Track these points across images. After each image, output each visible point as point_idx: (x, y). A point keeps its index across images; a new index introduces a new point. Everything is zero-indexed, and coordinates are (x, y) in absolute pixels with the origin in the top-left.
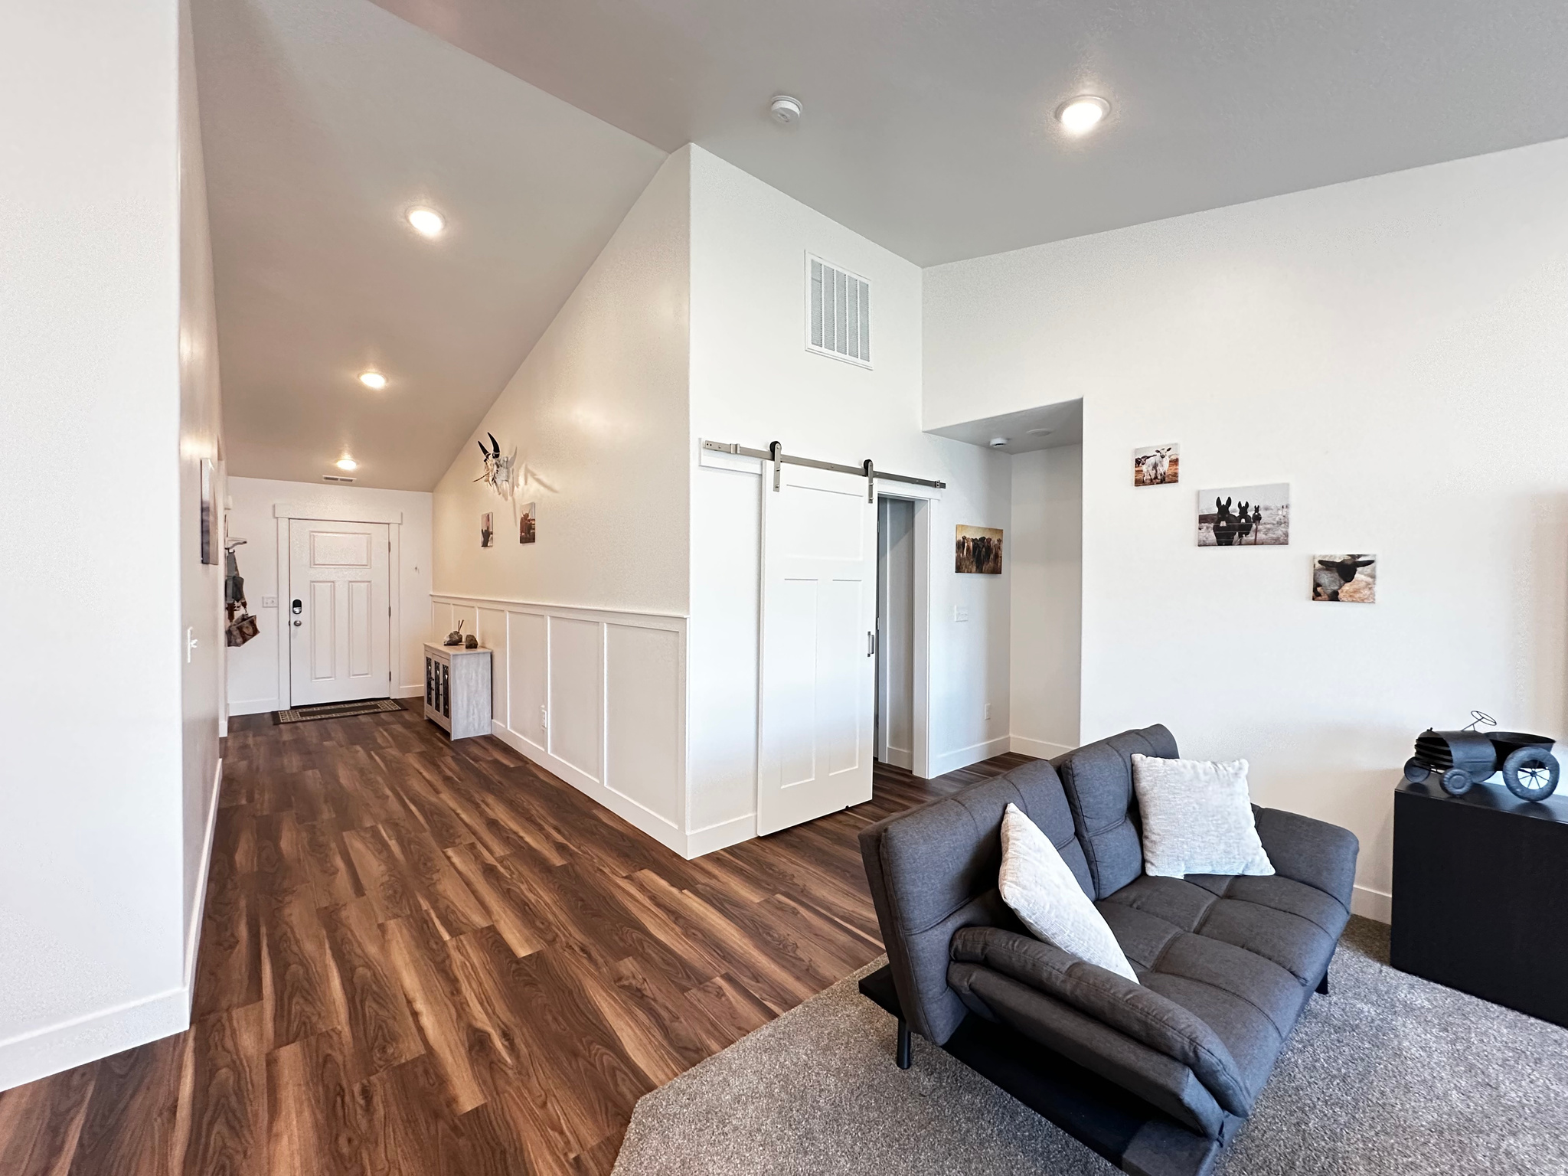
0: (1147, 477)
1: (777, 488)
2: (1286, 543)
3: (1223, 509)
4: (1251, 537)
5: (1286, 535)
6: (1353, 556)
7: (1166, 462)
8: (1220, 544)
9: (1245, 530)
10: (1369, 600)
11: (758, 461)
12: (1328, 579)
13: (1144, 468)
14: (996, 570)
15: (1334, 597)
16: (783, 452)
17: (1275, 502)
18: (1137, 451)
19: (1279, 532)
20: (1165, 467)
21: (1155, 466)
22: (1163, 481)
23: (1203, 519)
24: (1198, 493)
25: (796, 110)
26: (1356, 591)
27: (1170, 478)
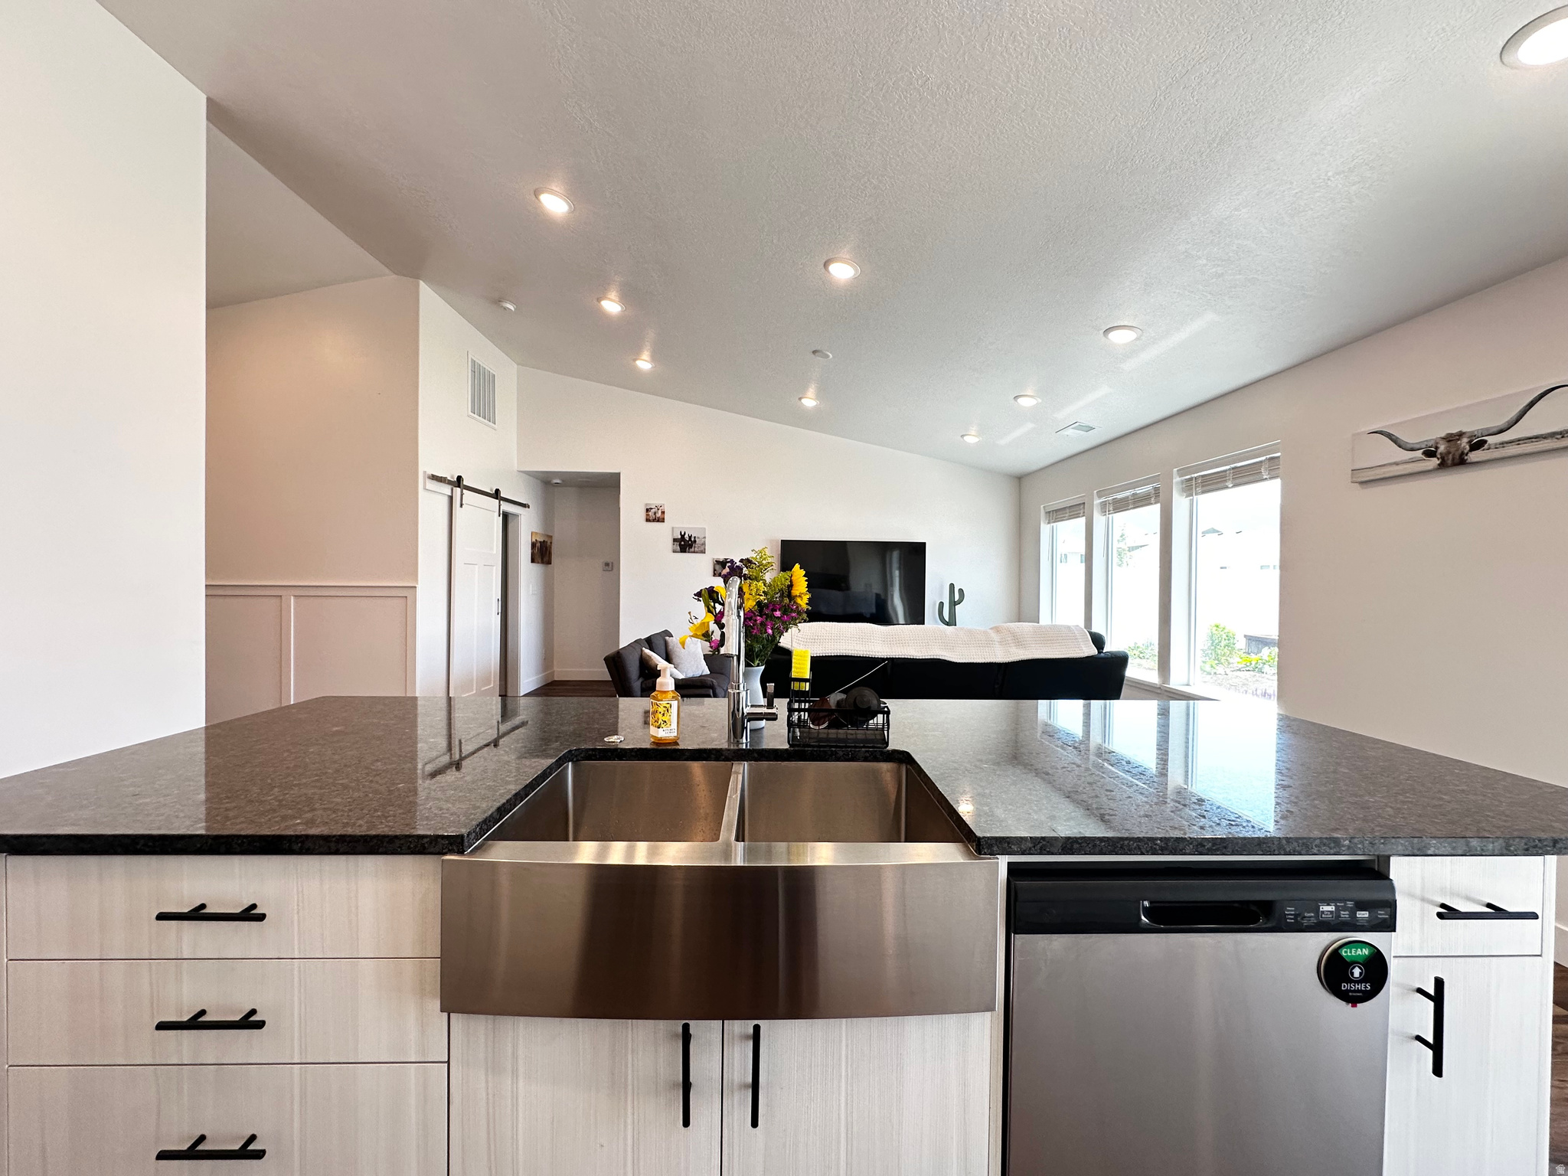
0: (651, 518)
1: (461, 505)
3: (683, 536)
4: (692, 550)
5: (705, 549)
7: (660, 512)
8: (681, 552)
9: (691, 546)
11: (450, 487)
12: (718, 567)
13: (650, 513)
14: (549, 562)
15: (720, 575)
16: (464, 483)
17: (701, 536)
18: (646, 505)
19: (702, 549)
20: (659, 514)
21: (655, 513)
22: (658, 521)
23: (675, 540)
24: (673, 528)
25: (513, 309)
27: (661, 520)
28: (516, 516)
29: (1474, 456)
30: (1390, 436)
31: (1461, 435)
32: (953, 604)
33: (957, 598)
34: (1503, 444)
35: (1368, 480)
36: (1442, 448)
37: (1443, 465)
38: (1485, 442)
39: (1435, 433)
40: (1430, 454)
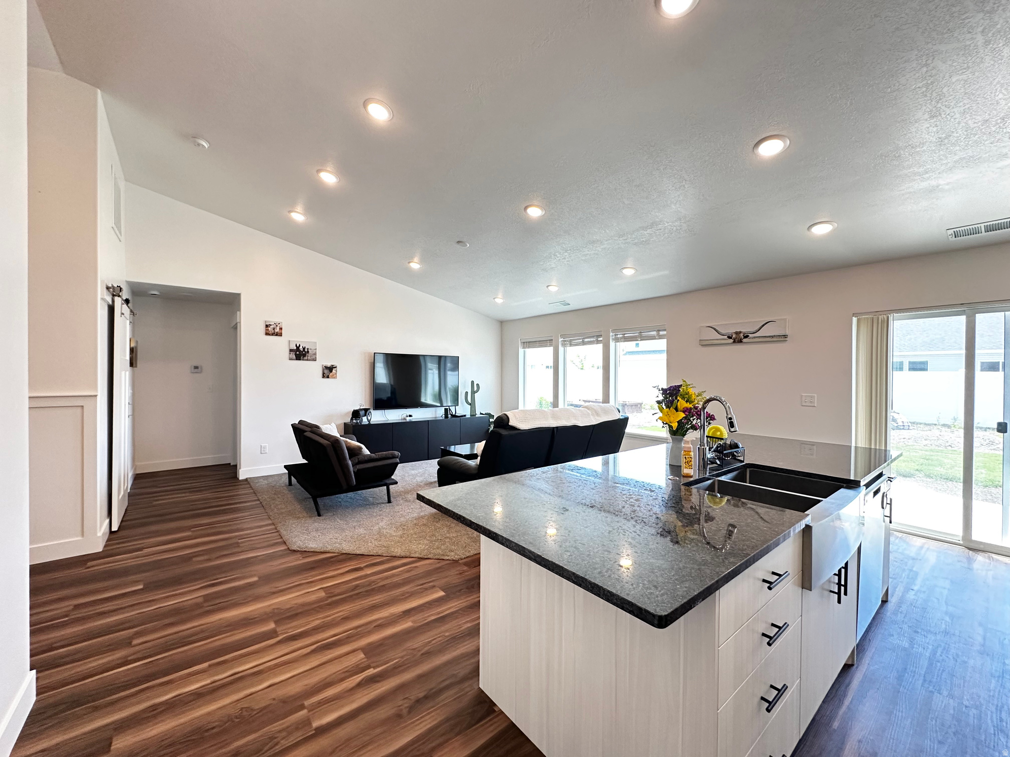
0: (270, 333)
1: (121, 315)
2: (316, 360)
3: (298, 348)
4: (306, 358)
5: (316, 358)
6: (333, 365)
7: (277, 328)
8: (297, 359)
9: (304, 355)
10: (335, 378)
12: (326, 371)
13: (269, 329)
14: (136, 366)
15: (328, 377)
17: (313, 348)
18: (267, 322)
19: (314, 357)
20: (277, 330)
21: (274, 329)
22: (277, 335)
23: (291, 350)
24: (289, 341)
26: (333, 375)
27: (279, 334)
29: (745, 340)
30: (715, 329)
31: (740, 332)
32: (473, 393)
34: (755, 337)
35: (705, 344)
36: (734, 336)
37: (734, 342)
38: (749, 336)
39: (731, 330)
40: (730, 337)
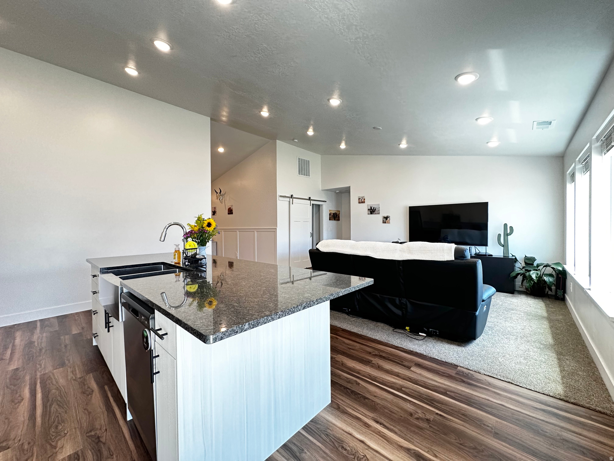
0: (360, 202)
1: (292, 204)
2: (379, 214)
3: (371, 208)
4: (375, 213)
5: (379, 212)
6: (388, 216)
7: (363, 199)
8: (371, 214)
9: (374, 212)
10: (389, 223)
11: (289, 198)
12: (384, 219)
13: (360, 200)
14: (339, 220)
15: (385, 223)
16: (294, 197)
17: (378, 207)
18: (359, 197)
19: (378, 212)
21: (361, 200)
22: (363, 203)
23: (368, 210)
24: (368, 205)
25: (298, 141)
26: (388, 222)
27: (364, 202)
28: (322, 205)
32: (506, 235)
33: (509, 231)
